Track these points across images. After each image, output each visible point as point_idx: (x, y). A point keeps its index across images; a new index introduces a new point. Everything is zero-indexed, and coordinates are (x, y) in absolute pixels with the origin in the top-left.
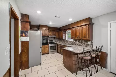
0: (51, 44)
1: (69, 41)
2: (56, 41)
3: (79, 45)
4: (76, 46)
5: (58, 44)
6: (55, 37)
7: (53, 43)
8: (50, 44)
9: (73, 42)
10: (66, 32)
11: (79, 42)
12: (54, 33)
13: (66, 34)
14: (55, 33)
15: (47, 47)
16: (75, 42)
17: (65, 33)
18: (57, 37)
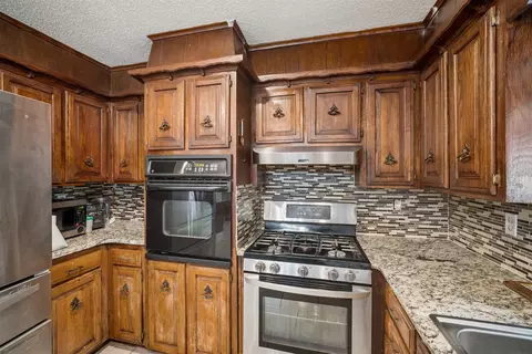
2: (392, 225)
12: (334, 112)
14: (347, 104)
18: (390, 160)
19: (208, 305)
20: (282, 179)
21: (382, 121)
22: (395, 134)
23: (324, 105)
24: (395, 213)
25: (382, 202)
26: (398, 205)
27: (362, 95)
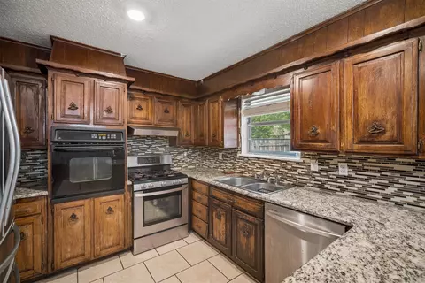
0: (147, 185)
1: (267, 162)
2: (183, 163)
3: (361, 196)
4: (330, 198)
5: (191, 180)
6: (175, 134)
7: (162, 178)
8: (136, 187)
9: (294, 169)
10: (239, 106)
11: (355, 169)
12: (166, 111)
13: (244, 120)
14: (172, 109)
15: (121, 203)
16: (315, 167)
17: (237, 114)
18: (187, 135)
19: (109, 218)
20: (131, 143)
21: (185, 118)
22: (189, 124)
23: (162, 107)
24: (184, 157)
25: (180, 153)
26: (185, 154)
27: (177, 107)
